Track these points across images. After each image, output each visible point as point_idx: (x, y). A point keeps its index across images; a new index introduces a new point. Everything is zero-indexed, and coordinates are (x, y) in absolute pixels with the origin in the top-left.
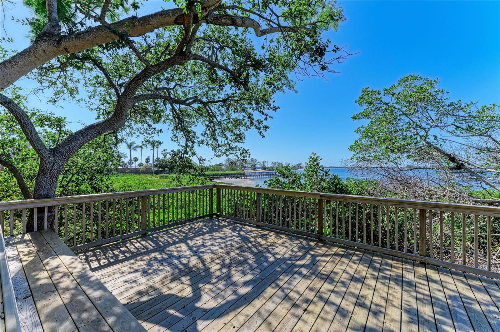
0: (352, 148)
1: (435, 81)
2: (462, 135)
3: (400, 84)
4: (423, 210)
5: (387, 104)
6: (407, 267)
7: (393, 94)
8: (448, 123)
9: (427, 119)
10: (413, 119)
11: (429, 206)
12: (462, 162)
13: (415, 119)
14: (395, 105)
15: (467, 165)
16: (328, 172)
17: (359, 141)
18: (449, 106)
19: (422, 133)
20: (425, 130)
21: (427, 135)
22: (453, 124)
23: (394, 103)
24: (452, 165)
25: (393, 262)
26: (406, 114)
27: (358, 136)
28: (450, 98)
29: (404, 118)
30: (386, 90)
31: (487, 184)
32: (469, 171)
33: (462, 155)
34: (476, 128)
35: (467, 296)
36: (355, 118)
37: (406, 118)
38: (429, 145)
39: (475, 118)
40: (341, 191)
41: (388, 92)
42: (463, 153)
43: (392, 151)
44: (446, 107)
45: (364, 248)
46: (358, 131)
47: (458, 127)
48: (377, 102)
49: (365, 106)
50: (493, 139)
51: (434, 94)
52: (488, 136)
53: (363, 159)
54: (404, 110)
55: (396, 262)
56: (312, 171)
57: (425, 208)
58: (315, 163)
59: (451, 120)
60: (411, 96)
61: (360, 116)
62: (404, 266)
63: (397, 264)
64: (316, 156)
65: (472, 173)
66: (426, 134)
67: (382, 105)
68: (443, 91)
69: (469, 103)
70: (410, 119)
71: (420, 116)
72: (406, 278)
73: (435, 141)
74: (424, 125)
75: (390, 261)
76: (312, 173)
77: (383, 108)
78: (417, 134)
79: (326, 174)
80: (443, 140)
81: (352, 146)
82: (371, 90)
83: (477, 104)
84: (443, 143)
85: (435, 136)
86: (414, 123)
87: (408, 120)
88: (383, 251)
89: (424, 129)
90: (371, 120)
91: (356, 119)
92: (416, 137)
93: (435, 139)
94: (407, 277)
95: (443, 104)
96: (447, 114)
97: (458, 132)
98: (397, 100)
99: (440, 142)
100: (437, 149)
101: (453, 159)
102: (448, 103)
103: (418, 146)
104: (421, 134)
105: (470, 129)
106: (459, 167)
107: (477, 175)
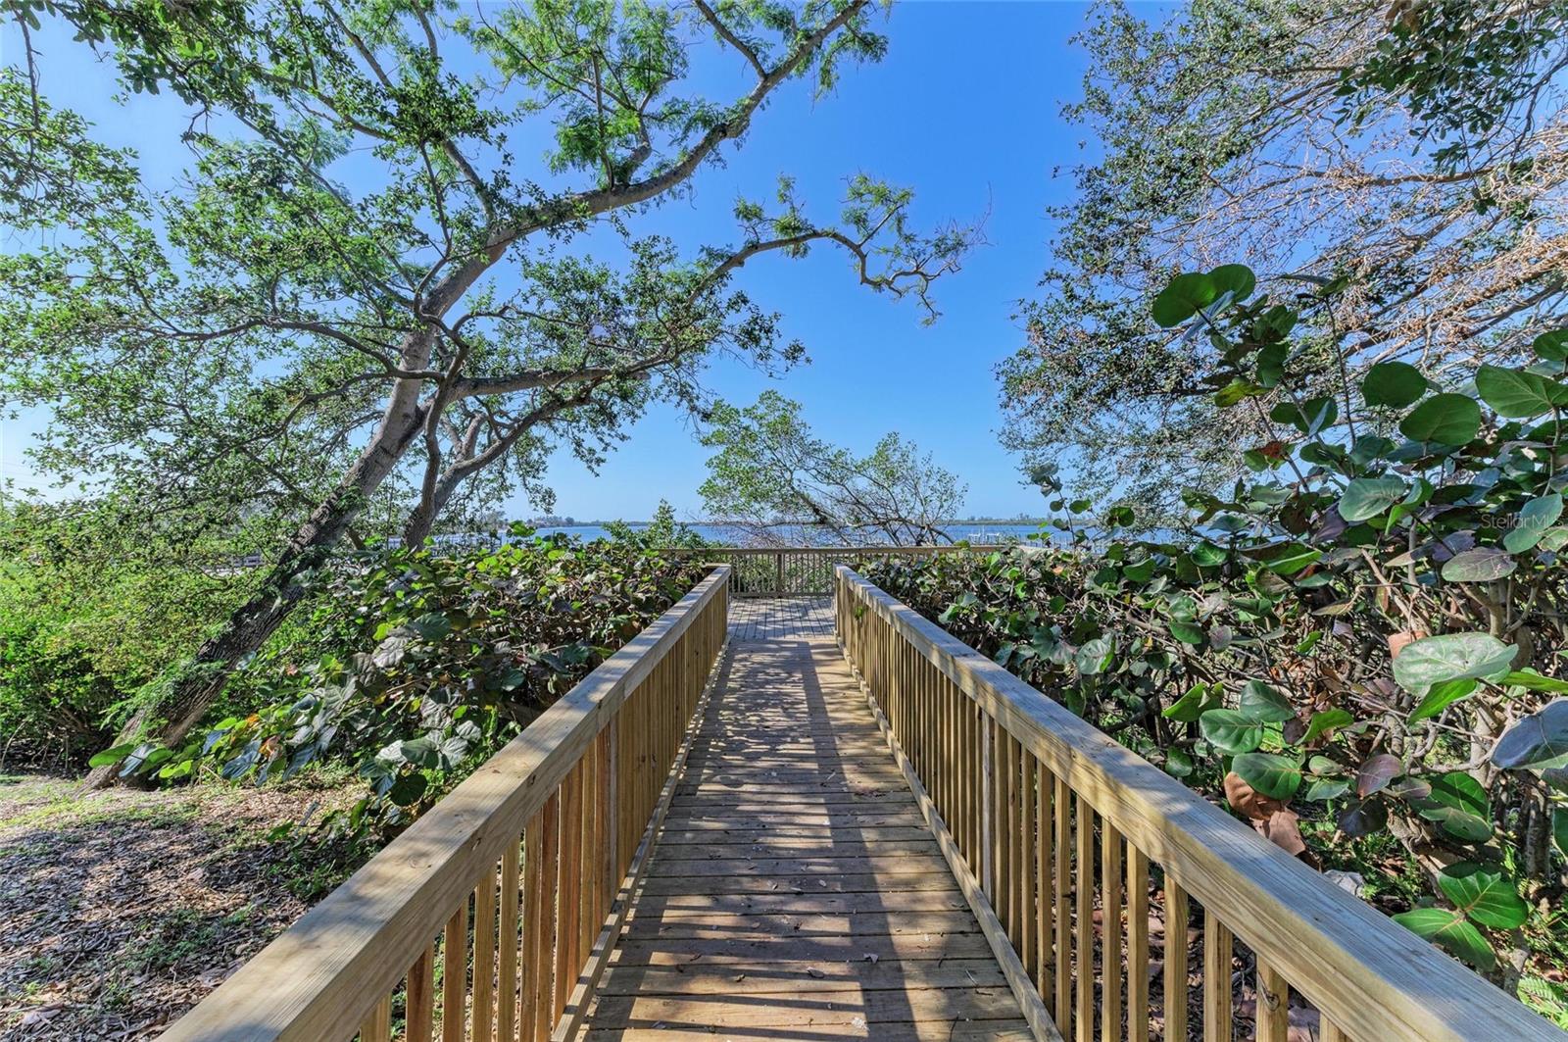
2: (823, 482)
7: (756, 418)
9: (792, 457)
12: (826, 515)
14: (757, 433)
15: (831, 519)
20: (790, 471)
21: (792, 479)
22: (815, 468)
23: (756, 429)
24: (818, 518)
32: (831, 526)
33: (827, 505)
38: (794, 492)
42: (827, 503)
47: (819, 472)
59: (812, 464)
65: (834, 529)
66: (790, 475)
73: (799, 486)
74: (789, 465)
80: (806, 485)
84: (806, 490)
85: (800, 481)
89: (789, 469)
93: (799, 484)
97: (819, 477)
99: (804, 488)
100: (801, 495)
101: (816, 511)
105: (828, 476)
106: (823, 521)
107: (839, 531)
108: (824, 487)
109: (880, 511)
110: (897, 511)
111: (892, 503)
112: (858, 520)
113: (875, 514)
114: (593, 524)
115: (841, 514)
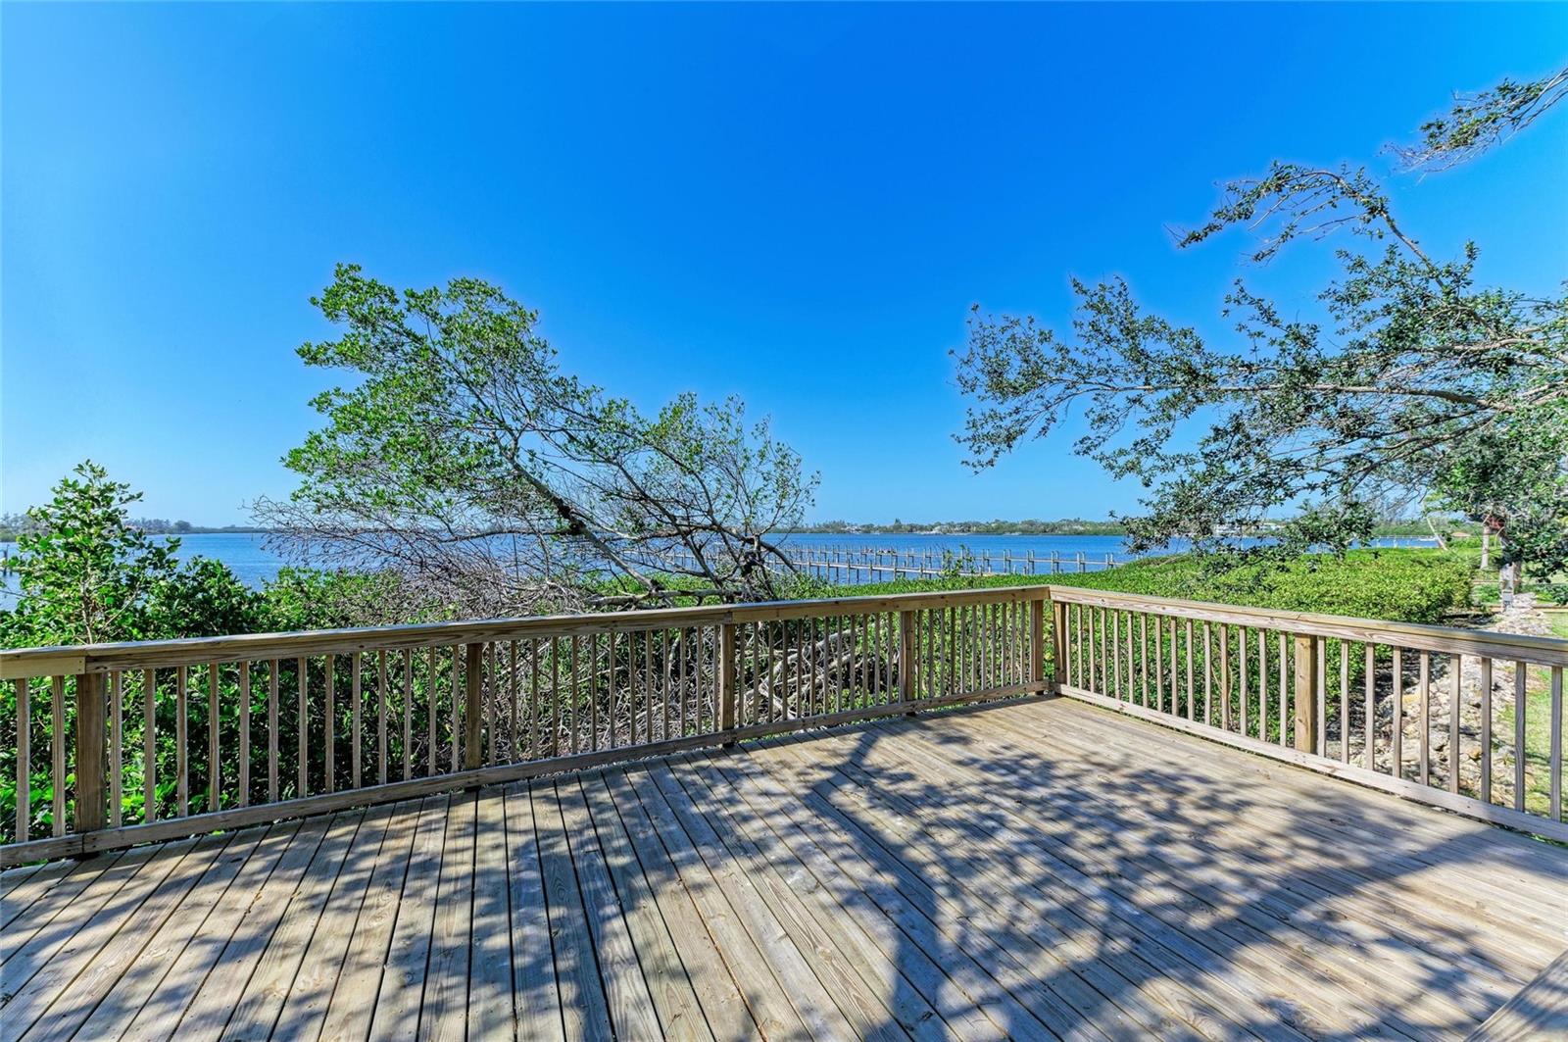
0: (295, 460)
1: (532, 315)
2: (580, 457)
3: (452, 295)
4: (475, 645)
5: (417, 339)
6: (430, 818)
7: (435, 316)
8: (556, 424)
9: (516, 407)
10: (485, 401)
11: (487, 633)
12: (580, 518)
13: (490, 401)
14: (439, 347)
15: (589, 526)
16: (170, 549)
17: (324, 438)
18: (556, 384)
19: (506, 440)
20: (512, 435)
21: (517, 449)
22: (563, 429)
23: (436, 341)
24: (566, 523)
25: (394, 819)
26: (467, 382)
27: (323, 422)
28: (559, 367)
29: (462, 390)
30: (413, 295)
31: (618, 564)
32: (591, 538)
33: (584, 502)
34: (601, 445)
35: (550, 831)
36: (311, 356)
37: (468, 392)
38: (520, 473)
39: (599, 422)
40: (234, 620)
41: (420, 302)
42: (584, 497)
43: (430, 481)
44: (551, 385)
45: (301, 812)
46: (322, 403)
47: (572, 439)
48: (387, 323)
49: (345, 326)
50: (625, 472)
51: (529, 346)
52: (617, 464)
53: (342, 502)
54: (462, 369)
55: (401, 817)
56: (70, 548)
57: (478, 640)
58: (98, 512)
59: (559, 418)
60: (478, 335)
61: (330, 353)
62: (422, 820)
63: (402, 821)
64: (105, 481)
65: (597, 543)
66: (513, 442)
67: (404, 339)
68: (545, 346)
69: (589, 388)
70: (478, 396)
71: (501, 395)
72: (420, 854)
73: (530, 464)
74: (509, 421)
75: (381, 824)
76: (73, 557)
77: (407, 348)
78: (496, 440)
79: (160, 559)
80: (545, 463)
81: (297, 451)
82: (368, 280)
83: (602, 393)
84: (545, 472)
85: (533, 454)
86: (487, 409)
87: (473, 401)
88: (366, 796)
89: (510, 431)
90: (370, 376)
91: (314, 359)
92: (491, 447)
93: (531, 460)
94: (424, 850)
95: (547, 378)
96: (553, 403)
97: (572, 448)
98: (444, 335)
99: (541, 468)
100: (535, 483)
101: (565, 511)
102: (553, 376)
103: (498, 472)
104: (503, 443)
105: (591, 445)
106: (577, 529)
107: (604, 547)
108: (583, 469)
109: (680, 512)
110: (710, 513)
111: (702, 501)
112: (640, 527)
113: (673, 518)
114: (225, 531)
115: (605, 518)
